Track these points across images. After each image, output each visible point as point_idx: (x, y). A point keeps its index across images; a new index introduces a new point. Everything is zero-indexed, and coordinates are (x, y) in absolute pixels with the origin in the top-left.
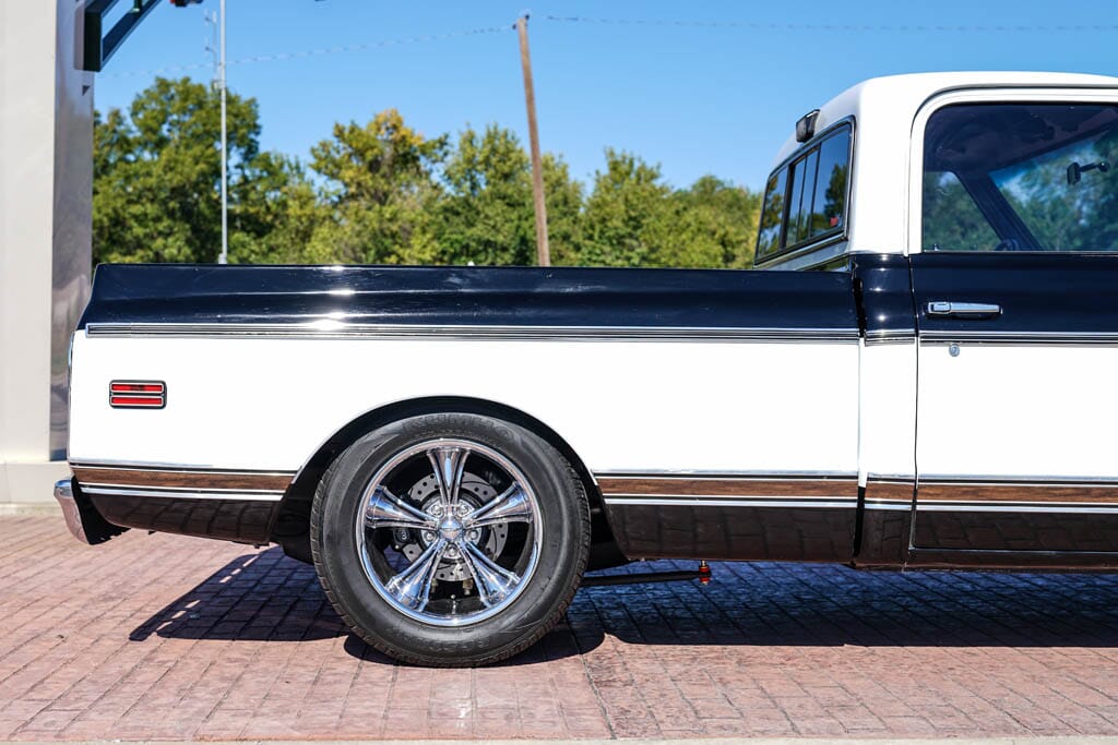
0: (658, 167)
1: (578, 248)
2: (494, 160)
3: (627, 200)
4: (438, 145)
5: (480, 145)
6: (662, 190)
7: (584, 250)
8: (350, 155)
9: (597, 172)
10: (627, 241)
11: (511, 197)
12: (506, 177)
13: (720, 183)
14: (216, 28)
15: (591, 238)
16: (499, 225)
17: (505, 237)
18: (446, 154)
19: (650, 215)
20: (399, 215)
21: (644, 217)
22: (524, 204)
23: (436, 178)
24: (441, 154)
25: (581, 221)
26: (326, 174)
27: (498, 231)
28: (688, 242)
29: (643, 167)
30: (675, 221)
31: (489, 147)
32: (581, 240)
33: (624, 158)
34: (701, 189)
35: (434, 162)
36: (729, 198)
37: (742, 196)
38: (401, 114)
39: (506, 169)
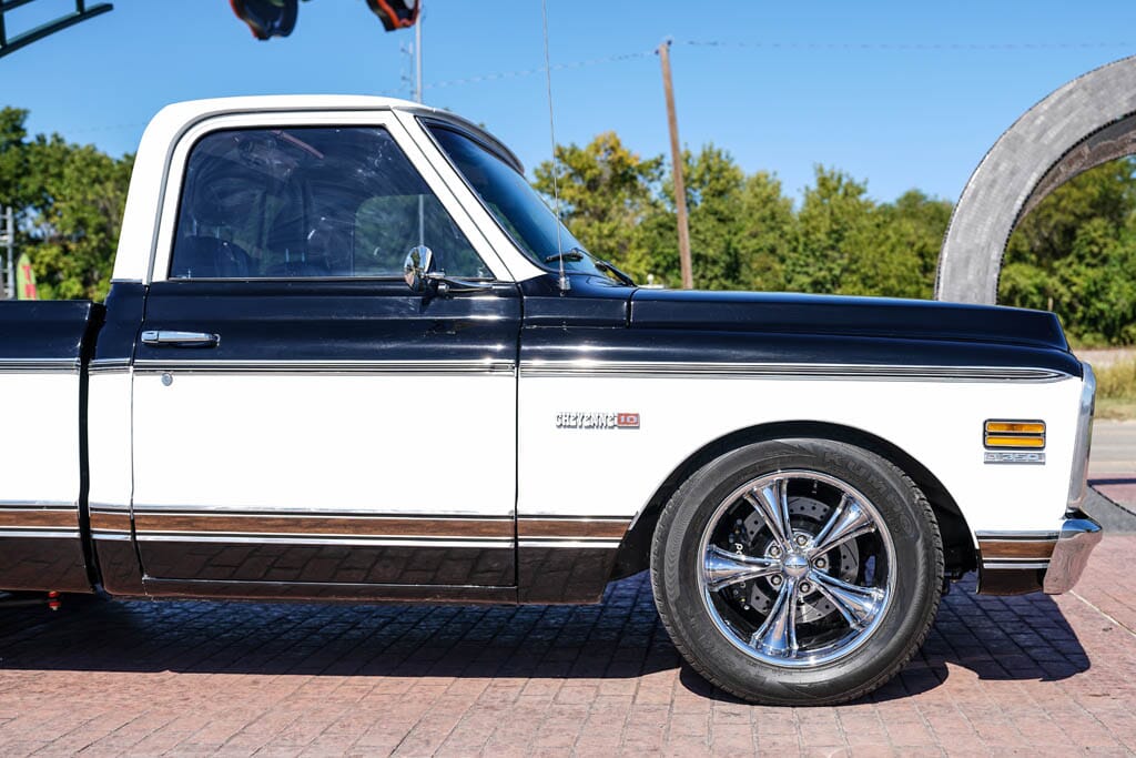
0: (865, 183)
1: (783, 260)
2: (707, 177)
3: (832, 213)
4: (654, 165)
5: (696, 164)
6: (868, 205)
7: (789, 262)
8: (571, 175)
9: (807, 188)
10: (830, 253)
11: (722, 213)
12: (721, 194)
13: (923, 197)
14: (412, 57)
15: (795, 250)
16: (709, 238)
17: (714, 250)
18: (662, 173)
19: (851, 228)
20: (616, 232)
21: (846, 230)
22: (733, 220)
23: (654, 195)
24: (656, 173)
25: (786, 234)
26: (548, 193)
27: (708, 245)
28: (887, 253)
29: (851, 184)
30: (876, 233)
31: (704, 165)
32: (785, 252)
33: (833, 175)
34: (906, 203)
35: (652, 180)
36: (932, 211)
37: (944, 208)
38: (619, 136)
39: (719, 187)
